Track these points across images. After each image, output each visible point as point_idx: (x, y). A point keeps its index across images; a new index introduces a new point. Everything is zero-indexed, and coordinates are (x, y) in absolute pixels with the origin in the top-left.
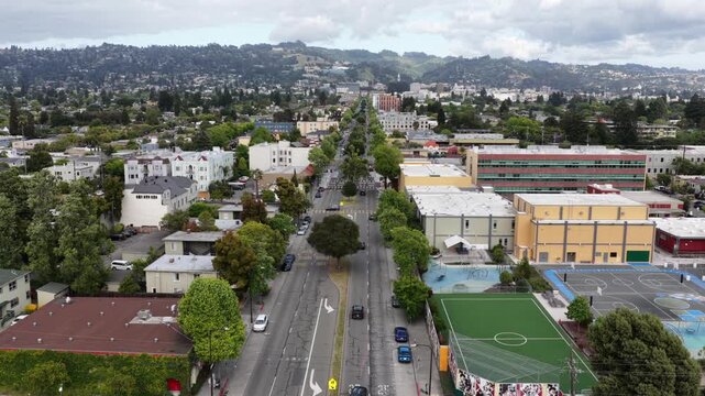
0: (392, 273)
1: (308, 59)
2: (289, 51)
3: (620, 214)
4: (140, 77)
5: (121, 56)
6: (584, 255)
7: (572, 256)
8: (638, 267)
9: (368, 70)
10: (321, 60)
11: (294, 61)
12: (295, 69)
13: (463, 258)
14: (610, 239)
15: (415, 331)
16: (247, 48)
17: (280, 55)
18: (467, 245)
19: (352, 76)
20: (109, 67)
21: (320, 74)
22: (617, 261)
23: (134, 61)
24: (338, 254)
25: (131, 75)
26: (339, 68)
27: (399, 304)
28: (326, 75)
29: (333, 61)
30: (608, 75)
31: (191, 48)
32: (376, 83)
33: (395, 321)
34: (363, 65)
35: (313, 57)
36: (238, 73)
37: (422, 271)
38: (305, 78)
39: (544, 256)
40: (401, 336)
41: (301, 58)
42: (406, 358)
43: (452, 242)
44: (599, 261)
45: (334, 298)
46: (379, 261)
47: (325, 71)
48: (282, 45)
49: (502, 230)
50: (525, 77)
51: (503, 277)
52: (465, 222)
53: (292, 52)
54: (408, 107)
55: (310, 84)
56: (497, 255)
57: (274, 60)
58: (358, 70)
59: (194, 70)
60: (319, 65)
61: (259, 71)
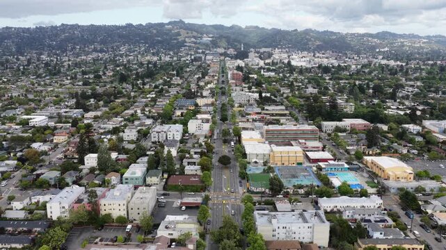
0: (239, 169)
1: (188, 33)
2: (175, 27)
3: (296, 153)
4: (88, 47)
5: (74, 33)
6: (286, 164)
7: (283, 164)
8: (299, 167)
9: (224, 40)
10: (195, 34)
11: (178, 34)
12: (180, 40)
13: (256, 165)
14: (293, 160)
15: (243, 181)
16: (150, 26)
17: (170, 30)
18: (258, 161)
19: (215, 44)
20: (68, 40)
21: (195, 43)
22: (295, 165)
23: (83, 36)
24: (225, 165)
25: (83, 46)
26: (206, 39)
27: (240, 176)
28: (199, 43)
29: (202, 34)
30: (368, 41)
31: (116, 26)
32: (229, 48)
33: (239, 179)
34: (221, 37)
35: (190, 32)
36: (146, 43)
37: (245, 169)
38: (186, 46)
39: (276, 164)
40: (240, 182)
41: (183, 32)
42: (241, 186)
43: (254, 160)
44: (290, 165)
45: (226, 175)
46: (235, 166)
47: (198, 41)
48: (170, 23)
49: (267, 157)
50: (318, 43)
51: (264, 170)
52: (257, 155)
53: (177, 28)
54: (247, 81)
55: (190, 50)
56: (265, 164)
57: (167, 34)
58: (218, 41)
59: (119, 42)
60: (194, 37)
61: (159, 42)
